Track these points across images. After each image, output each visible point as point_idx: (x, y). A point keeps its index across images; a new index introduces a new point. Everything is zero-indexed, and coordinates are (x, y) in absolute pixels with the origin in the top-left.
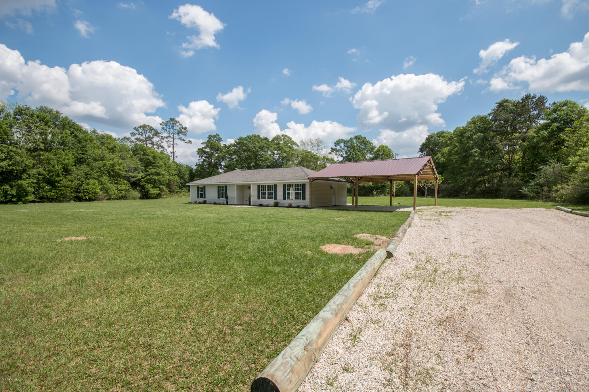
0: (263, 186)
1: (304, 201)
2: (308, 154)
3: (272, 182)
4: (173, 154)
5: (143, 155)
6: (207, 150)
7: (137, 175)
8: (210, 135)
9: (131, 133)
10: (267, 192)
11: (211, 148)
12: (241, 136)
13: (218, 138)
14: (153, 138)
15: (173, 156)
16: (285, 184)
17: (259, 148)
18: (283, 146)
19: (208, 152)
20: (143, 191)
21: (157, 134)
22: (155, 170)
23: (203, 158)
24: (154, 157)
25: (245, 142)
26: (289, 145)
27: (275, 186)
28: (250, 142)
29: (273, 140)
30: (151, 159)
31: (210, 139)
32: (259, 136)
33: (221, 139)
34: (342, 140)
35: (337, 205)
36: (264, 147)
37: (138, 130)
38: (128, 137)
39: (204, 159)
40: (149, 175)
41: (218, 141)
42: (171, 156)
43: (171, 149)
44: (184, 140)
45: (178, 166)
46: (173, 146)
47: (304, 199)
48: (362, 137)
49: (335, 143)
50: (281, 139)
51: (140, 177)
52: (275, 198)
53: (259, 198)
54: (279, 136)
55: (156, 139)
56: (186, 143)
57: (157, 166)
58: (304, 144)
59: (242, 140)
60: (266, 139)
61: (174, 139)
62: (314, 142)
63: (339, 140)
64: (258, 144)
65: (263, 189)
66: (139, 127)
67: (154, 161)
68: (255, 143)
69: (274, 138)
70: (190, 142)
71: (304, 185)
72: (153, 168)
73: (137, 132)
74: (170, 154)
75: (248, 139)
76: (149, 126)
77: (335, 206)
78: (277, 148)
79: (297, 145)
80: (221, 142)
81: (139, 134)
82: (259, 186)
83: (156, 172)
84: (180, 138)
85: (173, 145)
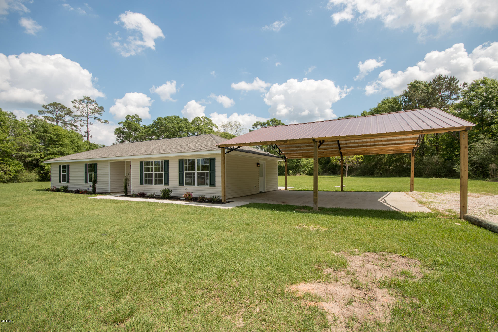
0: (148, 163)
1: (212, 188)
2: (227, 135)
3: (162, 157)
4: (87, 134)
5: (44, 132)
6: (126, 130)
7: (34, 154)
8: (128, 115)
9: (39, 111)
10: (154, 173)
11: (129, 128)
12: (160, 116)
13: (137, 119)
14: (65, 117)
15: (87, 136)
16: (181, 158)
17: (178, 128)
18: (203, 127)
19: (126, 132)
20: (42, 172)
21: (69, 112)
22: (57, 149)
23: (121, 138)
24: (57, 135)
25: (163, 122)
26: (209, 127)
27: (166, 163)
28: (168, 122)
29: (193, 122)
30: (53, 137)
31: (128, 119)
32: (178, 117)
33: (141, 119)
34: (259, 122)
35: (266, 191)
36: (183, 127)
37: (48, 109)
38: (34, 115)
39: (122, 140)
40: (50, 154)
41: (137, 121)
42: (85, 136)
43: (84, 129)
44: (99, 120)
45: (91, 146)
46: (87, 126)
47: (213, 184)
48: (277, 121)
49: (253, 125)
50: (201, 121)
51: (39, 157)
52: (167, 183)
53: (141, 183)
54: (199, 117)
55: (67, 119)
56: (102, 122)
57: (61, 145)
58: (223, 126)
59: (161, 120)
60: (186, 120)
61: (88, 118)
62: (233, 124)
63: (257, 122)
64: (177, 125)
65: (148, 168)
66: (49, 105)
67: (56, 140)
68: (174, 123)
69: (194, 119)
70: (106, 121)
71: (213, 160)
72: (56, 147)
73: (46, 110)
74: (83, 134)
75: (168, 120)
76: (60, 104)
77: (264, 192)
78: (197, 129)
79: (217, 127)
80: (140, 123)
81: (48, 112)
82: (141, 163)
83: (58, 152)
84: (96, 118)
85: (87, 124)
